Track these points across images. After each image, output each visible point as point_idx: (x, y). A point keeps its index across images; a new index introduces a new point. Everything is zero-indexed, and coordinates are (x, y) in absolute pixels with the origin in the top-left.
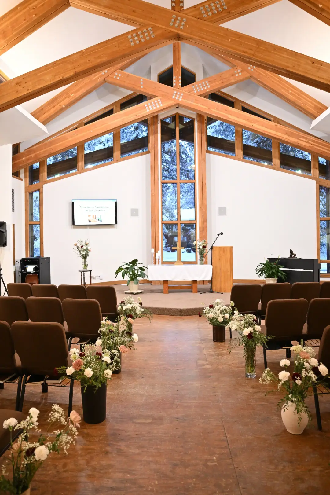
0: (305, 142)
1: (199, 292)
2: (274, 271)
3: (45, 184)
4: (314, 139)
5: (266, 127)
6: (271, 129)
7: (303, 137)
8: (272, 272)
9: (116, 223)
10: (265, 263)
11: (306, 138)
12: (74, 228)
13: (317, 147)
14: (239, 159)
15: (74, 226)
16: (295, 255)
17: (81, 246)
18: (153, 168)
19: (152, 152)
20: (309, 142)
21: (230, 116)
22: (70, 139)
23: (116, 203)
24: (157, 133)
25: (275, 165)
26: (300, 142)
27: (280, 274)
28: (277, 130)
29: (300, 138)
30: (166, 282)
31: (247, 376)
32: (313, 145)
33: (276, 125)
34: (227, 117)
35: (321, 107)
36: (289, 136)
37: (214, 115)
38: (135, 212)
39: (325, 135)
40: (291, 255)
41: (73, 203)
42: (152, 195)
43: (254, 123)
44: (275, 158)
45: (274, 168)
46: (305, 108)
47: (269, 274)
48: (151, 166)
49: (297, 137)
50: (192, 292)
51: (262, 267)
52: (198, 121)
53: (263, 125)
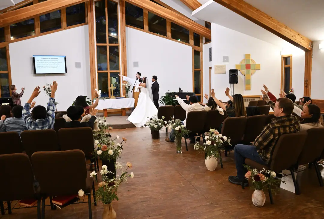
0: (188, 23)
1: (126, 115)
2: (171, 101)
3: (10, 43)
4: (193, 22)
5: (165, 13)
6: (168, 14)
7: (186, 20)
8: (170, 101)
9: (66, 72)
10: (165, 96)
11: (188, 21)
12: (35, 76)
13: (195, 27)
14: (146, 32)
15: (36, 75)
16: (182, 91)
17: (48, 88)
18: (91, 35)
19: (90, 24)
20: (190, 23)
21: (144, 4)
22: (32, 11)
23: (65, 58)
24: (93, 11)
25: (168, 36)
26: (185, 23)
27: (174, 102)
28: (172, 15)
29: (185, 21)
30: (105, 110)
31: (177, 152)
32: (192, 25)
33: (171, 12)
34: (142, 4)
35: (197, 3)
36: (178, 19)
37: (134, 2)
38: (78, 65)
39: (198, 20)
40: (180, 91)
41: (34, 58)
42: (90, 54)
43: (159, 9)
44: (168, 32)
45: (168, 38)
46: (187, 2)
47: (168, 103)
48: (89, 33)
49: (183, 20)
50: (122, 115)
51: (163, 98)
52: (120, 5)
53: (163, 11)
